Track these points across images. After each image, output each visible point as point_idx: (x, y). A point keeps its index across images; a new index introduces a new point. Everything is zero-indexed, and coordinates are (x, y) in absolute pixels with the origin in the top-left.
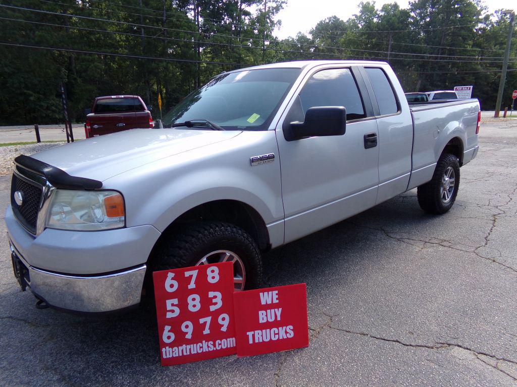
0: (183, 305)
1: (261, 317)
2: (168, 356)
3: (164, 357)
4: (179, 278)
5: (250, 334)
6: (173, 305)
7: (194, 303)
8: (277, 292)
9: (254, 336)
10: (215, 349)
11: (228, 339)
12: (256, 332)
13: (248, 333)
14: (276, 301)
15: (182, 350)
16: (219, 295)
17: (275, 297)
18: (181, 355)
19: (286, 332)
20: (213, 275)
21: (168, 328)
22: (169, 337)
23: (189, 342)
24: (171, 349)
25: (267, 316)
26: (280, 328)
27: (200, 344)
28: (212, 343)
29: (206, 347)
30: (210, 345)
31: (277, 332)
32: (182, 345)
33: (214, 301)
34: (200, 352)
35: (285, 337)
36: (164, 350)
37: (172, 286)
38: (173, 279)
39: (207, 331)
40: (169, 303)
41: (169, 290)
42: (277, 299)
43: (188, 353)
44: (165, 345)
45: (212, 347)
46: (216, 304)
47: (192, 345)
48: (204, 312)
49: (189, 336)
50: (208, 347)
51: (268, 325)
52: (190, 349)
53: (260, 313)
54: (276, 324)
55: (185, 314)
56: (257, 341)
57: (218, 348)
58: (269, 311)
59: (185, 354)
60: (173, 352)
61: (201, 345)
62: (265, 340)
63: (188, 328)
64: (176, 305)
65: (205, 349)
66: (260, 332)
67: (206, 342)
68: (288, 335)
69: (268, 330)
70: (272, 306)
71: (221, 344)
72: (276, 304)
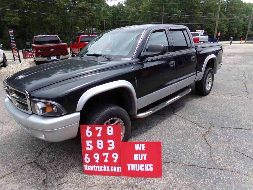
0: (94, 145)
1: (135, 157)
2: (87, 170)
3: (85, 169)
6: (89, 143)
7: (100, 145)
8: (144, 144)
9: (130, 166)
10: (110, 171)
11: (117, 167)
12: (132, 165)
13: (128, 165)
15: (94, 168)
16: (113, 142)
17: (143, 147)
18: (93, 170)
19: (149, 168)
20: (110, 131)
21: (87, 155)
22: (87, 160)
23: (97, 164)
24: (88, 166)
25: (138, 157)
26: (146, 165)
27: (102, 167)
28: (109, 167)
30: (107, 168)
31: (143, 166)
32: (94, 165)
33: (110, 145)
34: (102, 170)
35: (148, 170)
36: (85, 166)
37: (89, 134)
38: (89, 130)
39: (106, 161)
40: (88, 142)
41: (88, 136)
43: (97, 170)
44: (86, 163)
45: (109, 169)
46: (111, 147)
47: (99, 166)
48: (105, 150)
49: (97, 161)
50: (107, 169)
51: (138, 162)
52: (98, 168)
53: (135, 155)
54: (143, 162)
56: (132, 170)
57: (112, 171)
58: (139, 154)
59: (95, 170)
60: (89, 168)
61: (103, 167)
62: (137, 170)
63: (97, 157)
64: (91, 144)
65: (105, 170)
66: (134, 165)
67: (105, 166)
68: (150, 169)
69: (139, 165)
70: (141, 152)
71: (113, 169)
72: (144, 151)
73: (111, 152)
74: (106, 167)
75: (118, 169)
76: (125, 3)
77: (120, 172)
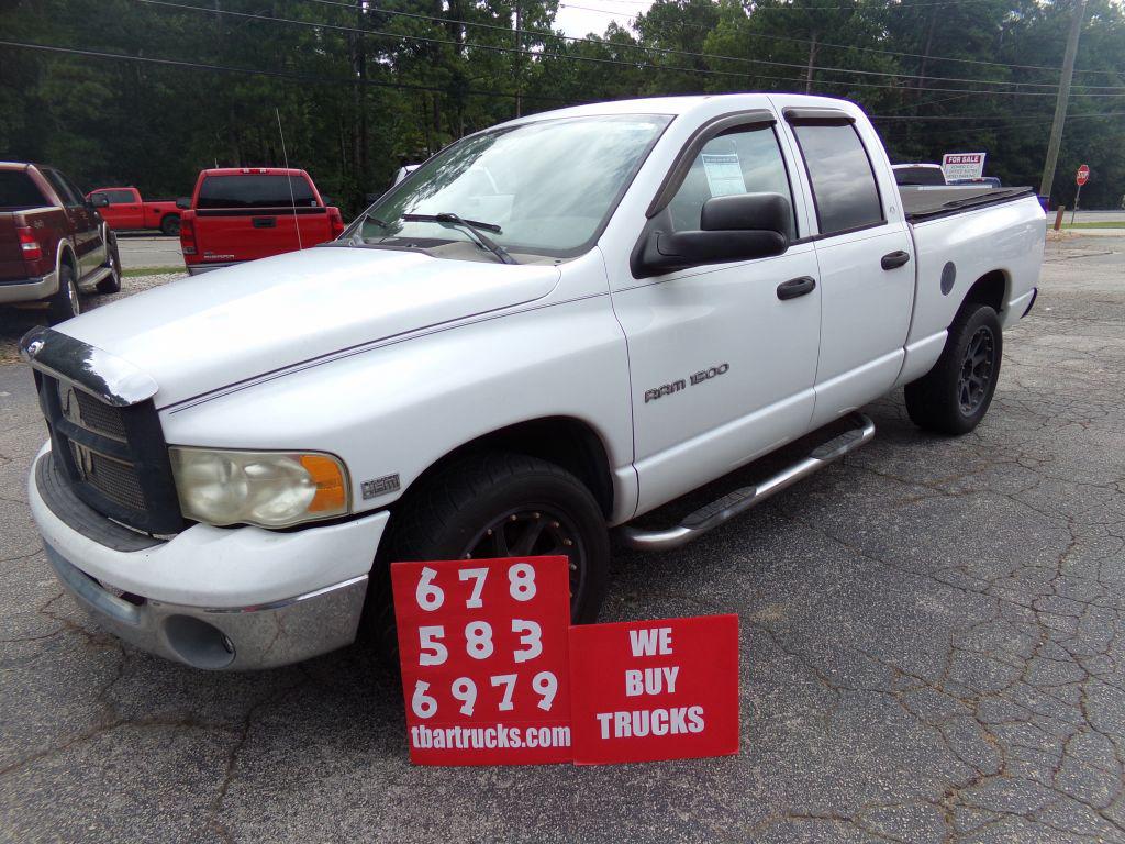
0: (455, 642)
1: (630, 682)
2: (424, 745)
3: (416, 745)
4: (445, 580)
5: (604, 718)
6: (433, 639)
7: (480, 641)
8: (669, 630)
9: (612, 723)
10: (524, 745)
11: (555, 730)
12: (619, 715)
13: (599, 716)
15: (454, 738)
16: (535, 628)
17: (666, 641)
18: (450, 746)
19: (688, 720)
20: (523, 581)
21: (422, 686)
22: (425, 707)
23: (467, 723)
24: (429, 731)
25: (643, 681)
26: (674, 711)
27: (490, 730)
28: (518, 731)
29: (504, 737)
30: (512, 736)
31: (665, 717)
32: (452, 727)
33: (524, 640)
34: (491, 746)
35: (684, 731)
36: (414, 730)
37: (431, 598)
38: (432, 582)
39: (506, 705)
40: (425, 633)
41: (426, 606)
42: (669, 646)
43: (466, 746)
44: (418, 721)
45: (518, 740)
46: (527, 647)
47: (474, 731)
48: (502, 660)
49: (467, 710)
50: (509, 739)
51: (646, 703)
52: (470, 738)
53: (629, 674)
54: (664, 701)
55: (461, 661)
56: (618, 734)
57: (532, 744)
58: (648, 672)
59: (459, 745)
60: (433, 738)
61: (494, 734)
62: (638, 733)
63: (466, 693)
64: (439, 640)
65: (503, 742)
66: (626, 715)
67: (504, 727)
68: (691, 726)
69: (645, 713)
70: (657, 661)
71: (537, 737)
72: (666, 657)
73: (527, 671)
74: (506, 730)
75: (560, 736)
77: (565, 747)
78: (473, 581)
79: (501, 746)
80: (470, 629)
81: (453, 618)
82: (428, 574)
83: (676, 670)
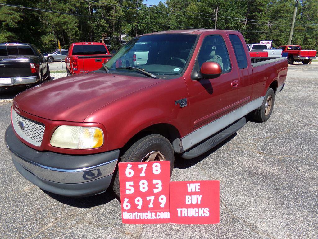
0: (136, 186)
1: (187, 200)
2: (126, 218)
3: (124, 218)
4: (134, 168)
5: (179, 210)
6: (130, 186)
7: (144, 186)
8: (199, 184)
9: (181, 211)
10: (156, 218)
11: (165, 213)
12: (184, 209)
13: (178, 209)
14: (198, 190)
15: (135, 216)
16: (160, 182)
17: (198, 187)
18: (134, 218)
19: (204, 212)
20: (157, 168)
21: (126, 200)
22: (127, 206)
23: (139, 211)
24: (128, 213)
25: (191, 199)
26: (200, 209)
27: (146, 213)
28: (154, 213)
29: (150, 216)
30: (152, 215)
31: (197, 211)
32: (135, 212)
33: (157, 186)
34: (146, 218)
35: (203, 215)
36: (124, 213)
37: (130, 173)
38: (130, 168)
39: (151, 206)
40: (128, 184)
41: (128, 176)
43: (139, 218)
44: (125, 210)
45: (154, 216)
46: (157, 188)
47: (141, 213)
48: (150, 192)
49: (139, 207)
50: (152, 216)
51: (192, 206)
52: (140, 216)
53: (187, 197)
54: (197, 206)
55: (138, 193)
56: (183, 215)
57: (158, 218)
58: (193, 196)
59: (137, 218)
60: (129, 216)
61: (147, 215)
62: (189, 215)
63: (139, 202)
64: (132, 186)
65: (150, 217)
66: (186, 209)
68: (205, 214)
69: (192, 209)
70: (195, 193)
71: (160, 215)
72: (198, 192)
73: (157, 195)
74: (151, 213)
75: (166, 215)
76: (168, 3)
77: (168, 219)
78: (142, 168)
79: (149, 218)
80: (141, 183)
81: (136, 179)
82: (129, 166)
83: (201, 196)
